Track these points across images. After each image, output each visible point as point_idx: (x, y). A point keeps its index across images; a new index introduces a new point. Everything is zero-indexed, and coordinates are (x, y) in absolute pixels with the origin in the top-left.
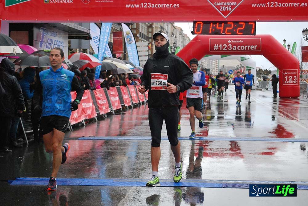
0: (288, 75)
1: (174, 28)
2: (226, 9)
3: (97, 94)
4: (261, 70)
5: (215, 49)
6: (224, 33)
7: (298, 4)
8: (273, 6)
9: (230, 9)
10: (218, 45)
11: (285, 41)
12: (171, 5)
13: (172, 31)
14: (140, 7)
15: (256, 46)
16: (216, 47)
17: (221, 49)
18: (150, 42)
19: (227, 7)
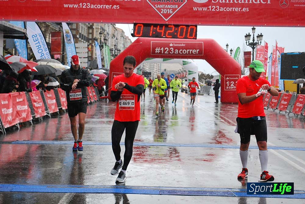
0: (230, 81)
1: (115, 30)
2: (167, 11)
3: (32, 97)
4: (204, 74)
5: (156, 53)
6: (165, 37)
7: (240, 8)
8: (215, 10)
9: (171, 12)
10: (159, 48)
11: (227, 45)
12: (111, 6)
13: (113, 33)
14: (79, 7)
15: (198, 50)
16: (158, 50)
17: (162, 53)
18: (90, 44)
19: (168, 10)
